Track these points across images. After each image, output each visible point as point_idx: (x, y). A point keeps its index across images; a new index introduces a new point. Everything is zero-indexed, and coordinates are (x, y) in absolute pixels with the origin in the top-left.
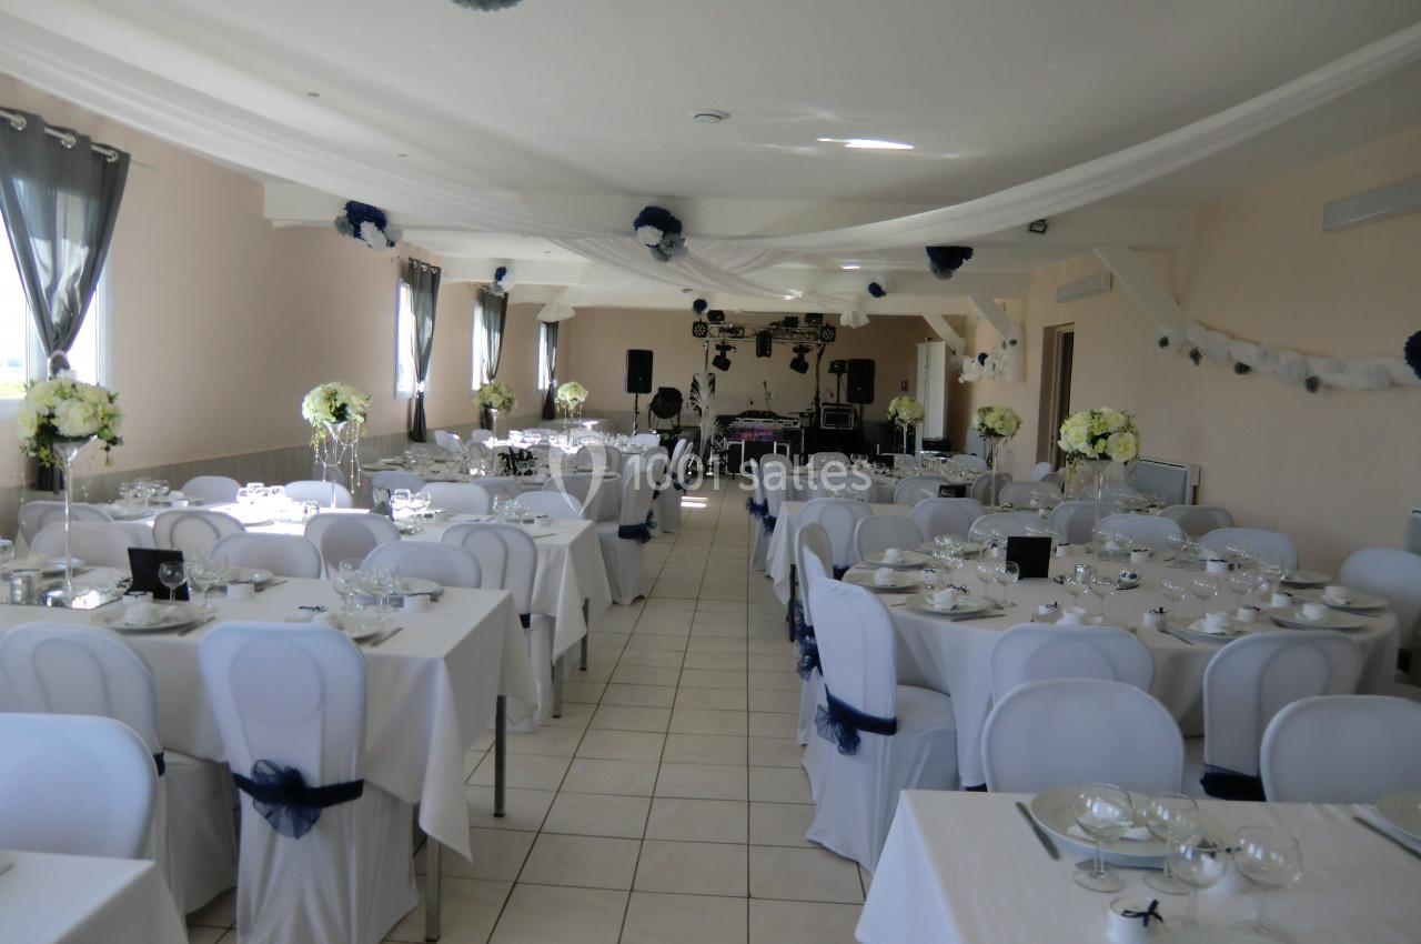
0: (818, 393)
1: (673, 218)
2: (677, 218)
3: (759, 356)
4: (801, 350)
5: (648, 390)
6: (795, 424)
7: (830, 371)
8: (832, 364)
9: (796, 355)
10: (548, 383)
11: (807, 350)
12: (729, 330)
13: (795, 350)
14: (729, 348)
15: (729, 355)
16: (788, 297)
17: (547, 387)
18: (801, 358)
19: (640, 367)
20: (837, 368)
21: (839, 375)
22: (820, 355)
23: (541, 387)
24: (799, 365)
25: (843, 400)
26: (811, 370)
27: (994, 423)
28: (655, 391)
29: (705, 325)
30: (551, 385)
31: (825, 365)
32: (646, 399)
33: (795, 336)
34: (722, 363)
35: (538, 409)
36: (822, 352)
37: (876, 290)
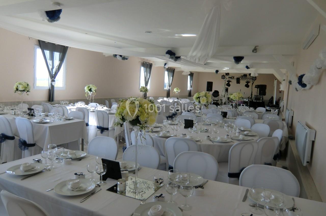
0: (252, 92)
1: (173, 52)
2: (174, 52)
3: (237, 83)
4: (248, 82)
5: (211, 91)
6: (247, 100)
7: (255, 87)
8: (256, 86)
9: (246, 83)
10: (190, 88)
11: (249, 82)
12: (231, 77)
13: (246, 82)
14: (230, 81)
15: (230, 83)
16: (224, 69)
17: (190, 90)
18: (248, 84)
19: (210, 86)
20: (257, 87)
21: (258, 88)
22: (253, 84)
23: (188, 89)
24: (247, 86)
25: (258, 95)
26: (250, 87)
27: (232, 97)
28: (213, 91)
29: (225, 76)
30: (191, 89)
31: (254, 86)
32: (211, 93)
33: (247, 79)
34: (228, 85)
35: (187, 94)
36: (253, 83)
37: (247, 67)
